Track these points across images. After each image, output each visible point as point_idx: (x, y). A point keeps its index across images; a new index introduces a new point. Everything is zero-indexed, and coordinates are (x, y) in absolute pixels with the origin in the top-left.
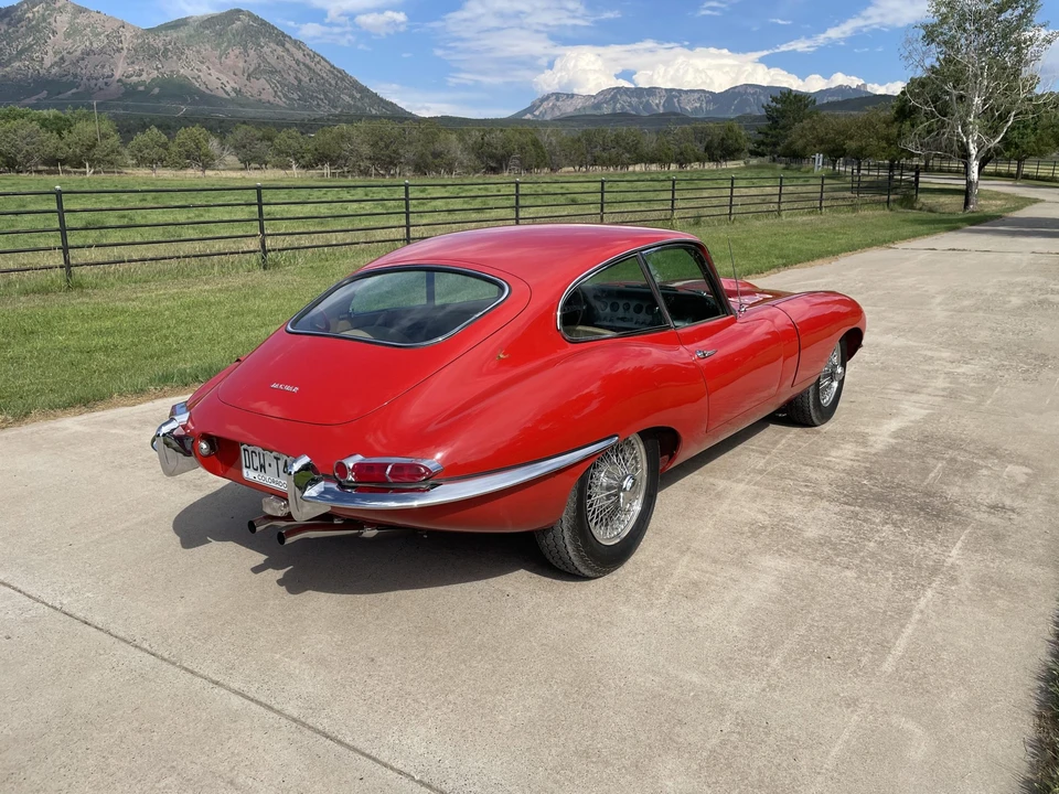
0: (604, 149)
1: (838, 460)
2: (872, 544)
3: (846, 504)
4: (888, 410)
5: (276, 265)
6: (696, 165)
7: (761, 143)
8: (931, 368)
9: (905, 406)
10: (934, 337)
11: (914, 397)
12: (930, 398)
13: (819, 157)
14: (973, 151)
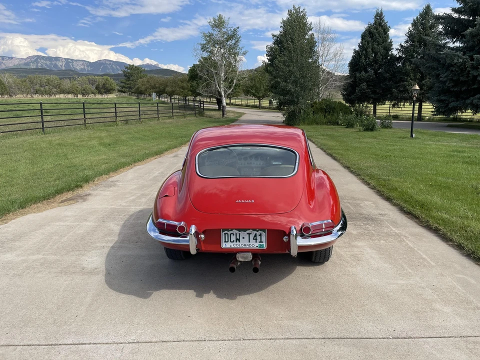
6: (92, 96)
7: (123, 87)
13: (154, 95)
14: (223, 95)
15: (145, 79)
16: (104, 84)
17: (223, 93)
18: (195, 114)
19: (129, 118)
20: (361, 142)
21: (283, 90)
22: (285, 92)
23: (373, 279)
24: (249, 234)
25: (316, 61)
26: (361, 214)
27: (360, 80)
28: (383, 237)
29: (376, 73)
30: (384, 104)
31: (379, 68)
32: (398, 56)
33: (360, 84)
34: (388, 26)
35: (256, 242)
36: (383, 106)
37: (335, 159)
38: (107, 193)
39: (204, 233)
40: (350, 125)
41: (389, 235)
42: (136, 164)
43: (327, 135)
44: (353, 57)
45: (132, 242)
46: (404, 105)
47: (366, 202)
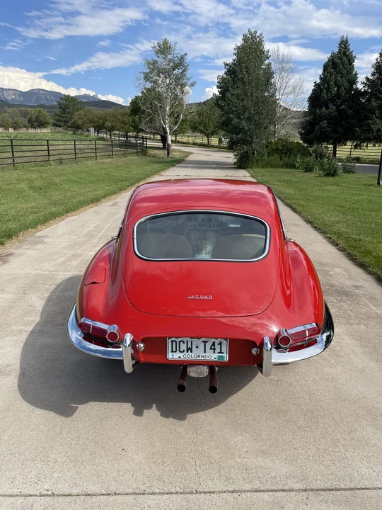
6: (24, 130)
7: (58, 120)
13: (92, 130)
14: (168, 131)
15: (82, 112)
16: (37, 117)
17: (167, 129)
18: (137, 152)
19: (64, 157)
20: (322, 190)
21: (236, 127)
22: (237, 130)
23: (359, 387)
24: (205, 342)
25: (273, 95)
26: (332, 286)
27: (319, 117)
28: (362, 319)
29: (338, 109)
30: (345, 145)
31: (341, 104)
32: (363, 90)
33: (320, 122)
34: (354, 55)
35: (214, 352)
36: (344, 147)
37: (294, 210)
38: (32, 252)
39: (143, 341)
40: (308, 169)
41: (369, 317)
42: (68, 215)
43: (284, 181)
44: (314, 90)
45: (57, 325)
46: (367, 146)
47: (336, 269)
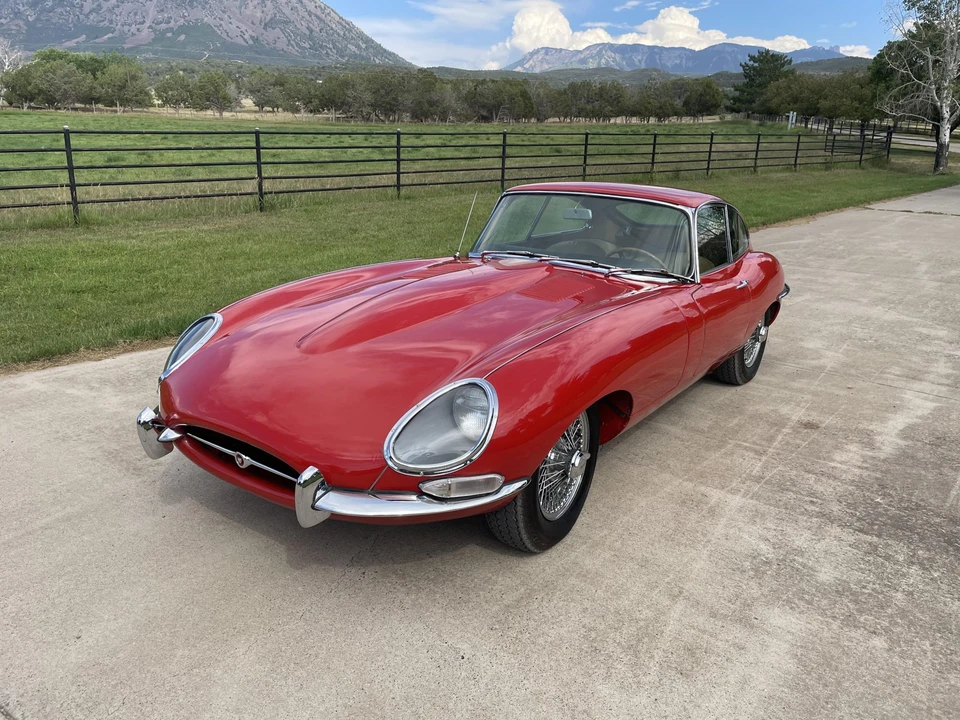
0: (588, 102)
1: (844, 467)
2: (899, 595)
3: (861, 531)
4: (891, 401)
5: (273, 207)
6: (674, 119)
7: (736, 100)
8: (929, 349)
9: (908, 395)
10: (926, 311)
11: (917, 385)
12: (934, 387)
13: (793, 115)
15: (782, 82)
16: (701, 95)
17: (945, 110)
18: (860, 160)
